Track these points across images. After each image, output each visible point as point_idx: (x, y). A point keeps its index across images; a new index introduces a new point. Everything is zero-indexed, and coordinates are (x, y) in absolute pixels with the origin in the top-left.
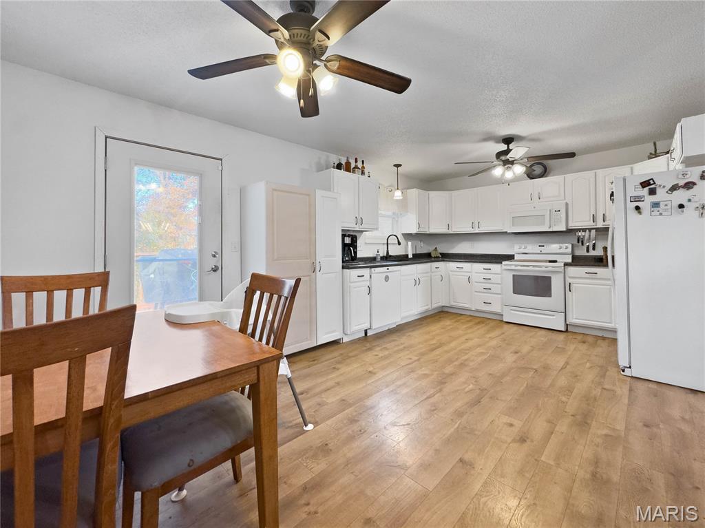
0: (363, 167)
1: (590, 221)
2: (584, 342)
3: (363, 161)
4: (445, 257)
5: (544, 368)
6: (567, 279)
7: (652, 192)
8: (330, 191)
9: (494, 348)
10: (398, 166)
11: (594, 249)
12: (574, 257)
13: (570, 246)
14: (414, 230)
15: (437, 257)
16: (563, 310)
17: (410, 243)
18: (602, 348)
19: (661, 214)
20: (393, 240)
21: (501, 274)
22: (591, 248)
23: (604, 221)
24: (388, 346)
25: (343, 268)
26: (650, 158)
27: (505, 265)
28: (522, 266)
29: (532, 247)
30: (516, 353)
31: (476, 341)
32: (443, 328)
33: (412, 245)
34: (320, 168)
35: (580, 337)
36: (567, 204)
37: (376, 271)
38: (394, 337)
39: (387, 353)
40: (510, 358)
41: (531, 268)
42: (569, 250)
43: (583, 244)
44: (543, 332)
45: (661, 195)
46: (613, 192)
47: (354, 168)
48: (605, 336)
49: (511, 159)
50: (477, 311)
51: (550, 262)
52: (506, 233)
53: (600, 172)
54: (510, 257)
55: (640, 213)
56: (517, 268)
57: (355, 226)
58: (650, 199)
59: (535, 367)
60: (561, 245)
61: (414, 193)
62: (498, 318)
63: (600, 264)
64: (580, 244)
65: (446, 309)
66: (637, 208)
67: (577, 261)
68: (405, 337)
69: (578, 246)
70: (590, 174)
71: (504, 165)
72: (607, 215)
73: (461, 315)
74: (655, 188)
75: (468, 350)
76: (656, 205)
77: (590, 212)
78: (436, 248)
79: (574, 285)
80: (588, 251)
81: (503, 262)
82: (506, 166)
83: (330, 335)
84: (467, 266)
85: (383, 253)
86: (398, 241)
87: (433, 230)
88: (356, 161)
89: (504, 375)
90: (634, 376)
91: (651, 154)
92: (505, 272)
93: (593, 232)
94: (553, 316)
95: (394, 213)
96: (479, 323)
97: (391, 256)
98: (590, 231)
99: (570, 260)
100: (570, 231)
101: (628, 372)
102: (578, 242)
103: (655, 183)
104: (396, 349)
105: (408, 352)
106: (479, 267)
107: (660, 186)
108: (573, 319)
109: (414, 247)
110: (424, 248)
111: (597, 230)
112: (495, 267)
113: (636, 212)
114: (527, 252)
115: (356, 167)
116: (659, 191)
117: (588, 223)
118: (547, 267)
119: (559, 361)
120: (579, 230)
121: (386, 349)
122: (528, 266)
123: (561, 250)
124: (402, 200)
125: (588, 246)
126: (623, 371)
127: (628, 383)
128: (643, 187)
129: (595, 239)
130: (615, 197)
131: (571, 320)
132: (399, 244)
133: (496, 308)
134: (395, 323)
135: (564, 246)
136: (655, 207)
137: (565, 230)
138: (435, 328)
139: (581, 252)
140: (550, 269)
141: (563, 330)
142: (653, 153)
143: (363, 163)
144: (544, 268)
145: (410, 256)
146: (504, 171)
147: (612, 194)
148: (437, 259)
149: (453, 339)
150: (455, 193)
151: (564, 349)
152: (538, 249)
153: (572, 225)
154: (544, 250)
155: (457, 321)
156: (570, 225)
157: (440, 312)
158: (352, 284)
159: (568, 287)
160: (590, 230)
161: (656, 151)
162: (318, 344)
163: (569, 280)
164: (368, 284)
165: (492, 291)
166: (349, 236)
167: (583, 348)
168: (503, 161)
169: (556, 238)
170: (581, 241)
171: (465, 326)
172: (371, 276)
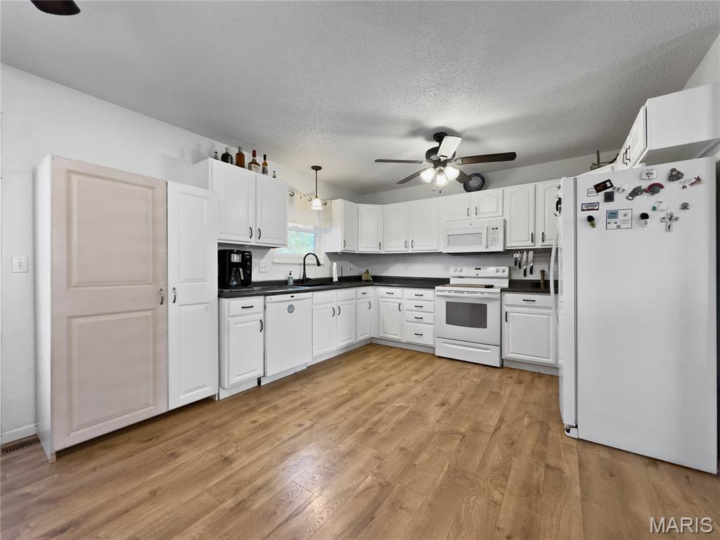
0: (265, 164)
1: (528, 240)
2: (520, 383)
3: (265, 156)
4: (378, 281)
5: (474, 430)
6: (504, 307)
7: (609, 198)
8: (208, 188)
9: (418, 398)
10: (317, 168)
11: (531, 273)
12: (512, 282)
13: (507, 269)
14: (339, 249)
15: (367, 281)
16: (499, 344)
17: (335, 264)
18: (540, 392)
19: (619, 227)
20: (311, 260)
21: (434, 300)
22: (528, 271)
23: (543, 241)
24: (280, 402)
25: (220, 296)
26: (592, 169)
27: (438, 291)
28: (456, 292)
29: (467, 270)
30: (443, 404)
31: (399, 387)
32: (364, 369)
33: (337, 267)
34: (198, 158)
35: (515, 375)
36: (505, 221)
37: (273, 300)
38: (296, 386)
39: (273, 415)
40: (434, 413)
41: (466, 294)
42: (506, 274)
43: (520, 267)
44: (476, 369)
45: (620, 201)
46: (560, 199)
47: (251, 163)
48: (542, 372)
49: (442, 159)
50: (407, 343)
51: (487, 287)
52: (440, 253)
53: (540, 185)
54: (445, 282)
55: (593, 225)
56: (450, 294)
57: (249, 240)
58: (606, 207)
59: (463, 430)
60: (498, 268)
61: (338, 204)
62: (430, 351)
63: (538, 290)
64: (518, 267)
65: (374, 342)
66: (590, 219)
67: (515, 286)
68: (310, 386)
69: (515, 269)
70: (530, 186)
71: (435, 167)
72: (546, 234)
73: (392, 347)
74: (613, 193)
75: (384, 403)
76: (613, 215)
77: (528, 230)
78: (367, 270)
79: (512, 314)
80: (525, 275)
81: (436, 288)
82: (438, 169)
83: (194, 393)
84: (397, 291)
85: (297, 275)
86: (318, 261)
87: (363, 249)
88: (254, 155)
89: (421, 448)
90: (581, 437)
91: (594, 164)
92: (437, 298)
93: (531, 253)
94: (488, 349)
95: (316, 228)
96: (409, 358)
97: (309, 279)
98: (528, 253)
99: (506, 284)
100: (508, 252)
101: (573, 433)
102: (516, 264)
103: (612, 186)
104: (290, 407)
105: (304, 412)
106: (411, 292)
107: (619, 189)
108: (509, 353)
109: (341, 269)
110: (352, 270)
111: (535, 251)
112: (427, 293)
113: (589, 223)
114: (462, 275)
115: (254, 162)
116: (617, 196)
117: (527, 244)
118: (482, 293)
119: (491, 416)
120: (516, 251)
121: (275, 408)
122: (462, 292)
123: (497, 274)
124: (321, 210)
125: (526, 269)
126: (568, 431)
127: (575, 450)
128: (598, 191)
129: (533, 261)
130: (562, 206)
131: (507, 355)
132: (319, 264)
133: (427, 340)
134: (306, 364)
135: (501, 268)
136: (612, 218)
137: (502, 250)
138: (354, 369)
139: (518, 276)
140: (486, 295)
141: (498, 366)
142: (596, 163)
143: (265, 159)
144: (479, 295)
145: (335, 279)
146: (435, 176)
147: (559, 202)
148: (368, 283)
149: (371, 385)
150: (387, 207)
151: (498, 393)
152: (473, 272)
153: (511, 245)
154: (481, 273)
155: (383, 358)
156: (508, 244)
157: (369, 344)
158: (231, 319)
159: (504, 317)
160: (528, 251)
161: (598, 161)
162: (170, 410)
163: (506, 309)
164: (261, 316)
165: (424, 320)
166: (238, 253)
167: (520, 390)
168: (434, 161)
169: (493, 260)
170: (518, 263)
171: (391, 365)
172: (265, 307)
